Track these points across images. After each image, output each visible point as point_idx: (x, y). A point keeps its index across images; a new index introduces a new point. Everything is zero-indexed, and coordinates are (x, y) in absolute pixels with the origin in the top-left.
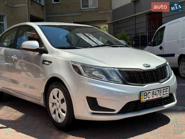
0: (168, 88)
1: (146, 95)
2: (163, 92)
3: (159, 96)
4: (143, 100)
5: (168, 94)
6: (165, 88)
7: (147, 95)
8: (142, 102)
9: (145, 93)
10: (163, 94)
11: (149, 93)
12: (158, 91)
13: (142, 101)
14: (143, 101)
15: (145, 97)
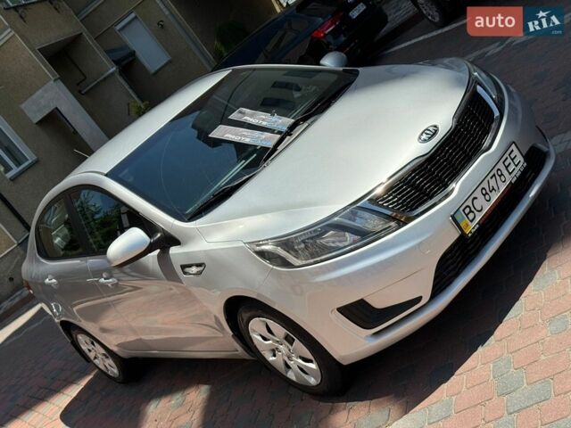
0: (513, 147)
1: (471, 211)
2: (507, 167)
3: (503, 188)
4: (471, 227)
5: (521, 164)
6: (507, 155)
7: (473, 209)
8: (470, 235)
9: (464, 211)
10: (510, 173)
11: (475, 201)
12: (492, 178)
13: (470, 232)
14: (473, 231)
15: (471, 216)
